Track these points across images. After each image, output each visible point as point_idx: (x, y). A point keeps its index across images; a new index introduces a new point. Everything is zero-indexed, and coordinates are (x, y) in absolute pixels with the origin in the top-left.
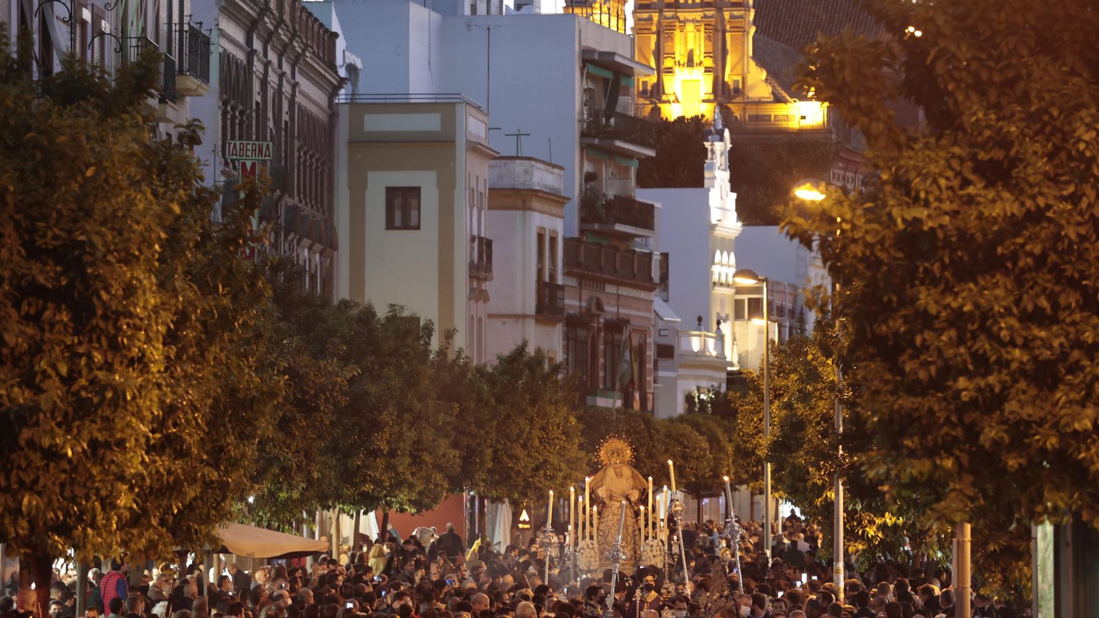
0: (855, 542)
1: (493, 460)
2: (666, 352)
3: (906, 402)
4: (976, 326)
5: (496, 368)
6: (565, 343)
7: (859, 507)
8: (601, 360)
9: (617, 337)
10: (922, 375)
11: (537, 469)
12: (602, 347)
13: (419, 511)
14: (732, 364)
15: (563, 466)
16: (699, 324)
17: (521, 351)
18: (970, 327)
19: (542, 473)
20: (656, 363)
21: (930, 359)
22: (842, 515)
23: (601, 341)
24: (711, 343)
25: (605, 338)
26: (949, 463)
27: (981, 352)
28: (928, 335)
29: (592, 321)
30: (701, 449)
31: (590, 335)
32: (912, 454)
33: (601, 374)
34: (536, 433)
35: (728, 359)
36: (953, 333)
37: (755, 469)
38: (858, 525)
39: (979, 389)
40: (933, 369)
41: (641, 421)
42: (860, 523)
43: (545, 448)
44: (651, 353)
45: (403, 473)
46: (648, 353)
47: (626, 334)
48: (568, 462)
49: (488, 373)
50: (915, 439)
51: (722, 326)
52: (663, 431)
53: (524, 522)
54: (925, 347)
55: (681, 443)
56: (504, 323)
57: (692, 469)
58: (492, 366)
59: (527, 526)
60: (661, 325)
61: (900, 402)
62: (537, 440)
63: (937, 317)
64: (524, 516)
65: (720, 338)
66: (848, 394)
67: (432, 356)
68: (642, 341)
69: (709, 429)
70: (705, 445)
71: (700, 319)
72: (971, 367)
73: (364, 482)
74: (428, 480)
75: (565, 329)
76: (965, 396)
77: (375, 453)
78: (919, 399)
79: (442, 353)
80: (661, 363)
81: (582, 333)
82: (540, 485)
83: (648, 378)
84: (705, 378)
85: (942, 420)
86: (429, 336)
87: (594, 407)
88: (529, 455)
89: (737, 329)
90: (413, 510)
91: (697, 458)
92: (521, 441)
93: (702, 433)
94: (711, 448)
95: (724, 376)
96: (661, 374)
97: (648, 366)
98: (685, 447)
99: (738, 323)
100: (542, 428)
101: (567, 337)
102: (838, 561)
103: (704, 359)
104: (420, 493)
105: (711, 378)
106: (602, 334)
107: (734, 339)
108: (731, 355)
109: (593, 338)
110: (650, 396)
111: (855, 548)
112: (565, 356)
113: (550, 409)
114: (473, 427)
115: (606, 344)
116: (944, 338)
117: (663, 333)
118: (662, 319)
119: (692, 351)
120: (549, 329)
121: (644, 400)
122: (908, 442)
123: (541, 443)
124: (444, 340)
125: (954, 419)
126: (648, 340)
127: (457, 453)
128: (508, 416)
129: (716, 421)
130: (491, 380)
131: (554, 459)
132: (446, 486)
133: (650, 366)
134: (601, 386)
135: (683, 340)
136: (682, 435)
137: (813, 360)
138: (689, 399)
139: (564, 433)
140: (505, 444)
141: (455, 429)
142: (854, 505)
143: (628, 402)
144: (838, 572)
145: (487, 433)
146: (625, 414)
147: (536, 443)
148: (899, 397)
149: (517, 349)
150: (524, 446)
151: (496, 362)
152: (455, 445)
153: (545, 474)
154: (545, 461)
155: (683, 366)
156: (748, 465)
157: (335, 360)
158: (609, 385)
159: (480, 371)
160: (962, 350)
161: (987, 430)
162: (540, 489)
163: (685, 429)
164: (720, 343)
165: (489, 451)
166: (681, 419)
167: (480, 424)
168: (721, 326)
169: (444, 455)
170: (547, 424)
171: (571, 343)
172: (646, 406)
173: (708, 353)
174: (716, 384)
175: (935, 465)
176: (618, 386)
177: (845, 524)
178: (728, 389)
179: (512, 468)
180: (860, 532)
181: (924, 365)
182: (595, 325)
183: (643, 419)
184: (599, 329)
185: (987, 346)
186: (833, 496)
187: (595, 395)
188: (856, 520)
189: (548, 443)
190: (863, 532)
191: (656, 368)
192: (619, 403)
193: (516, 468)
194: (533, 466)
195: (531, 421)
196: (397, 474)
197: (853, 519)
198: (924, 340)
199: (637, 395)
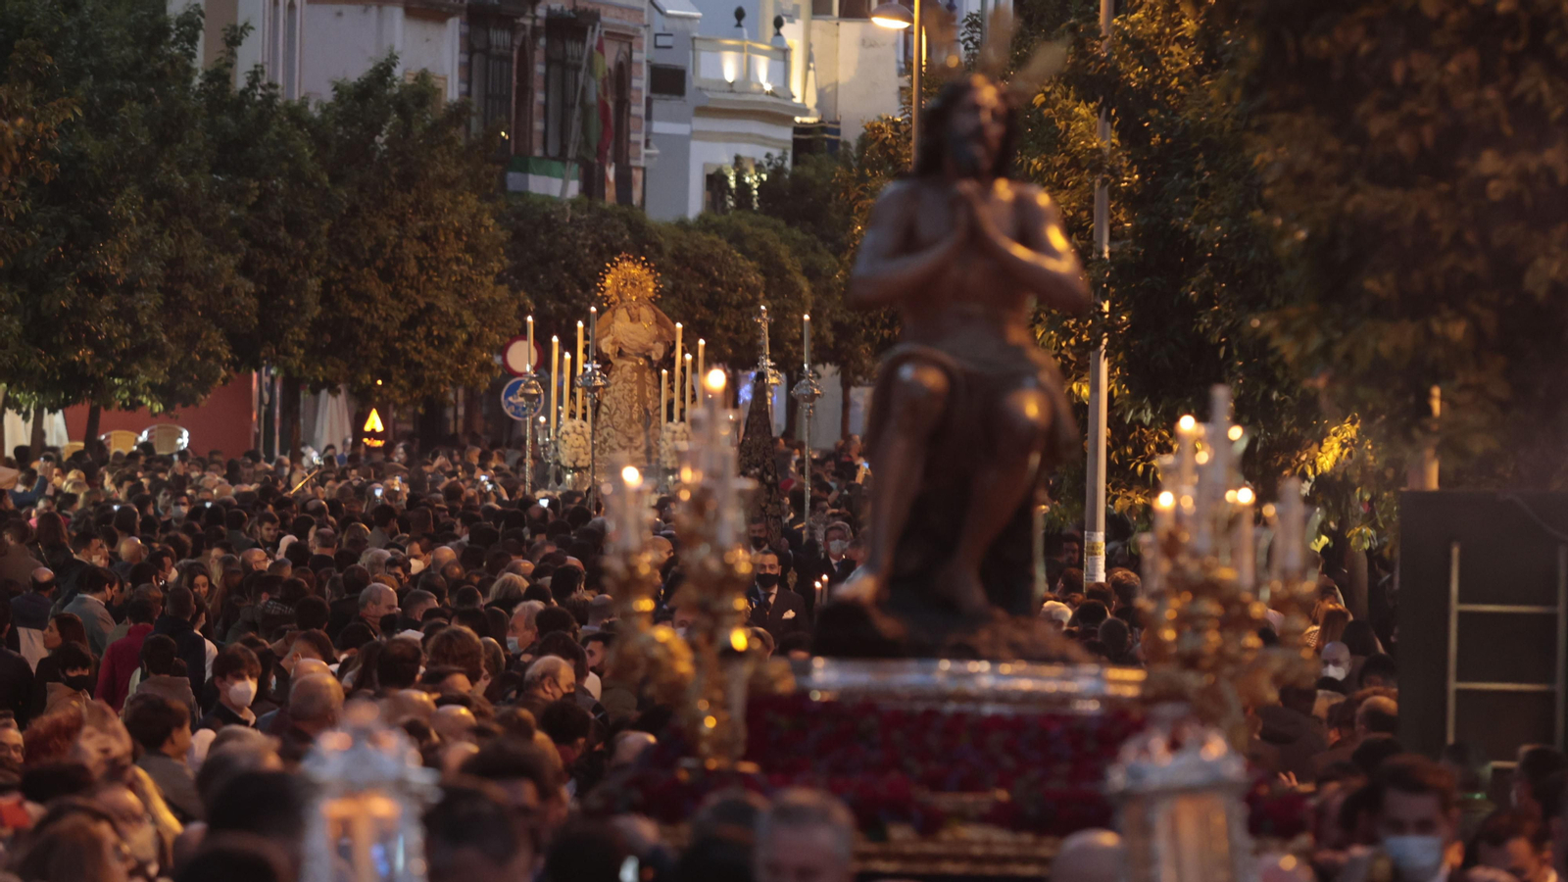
0: (1129, 489)
1: (321, 302)
2: (670, 81)
3: (1370, 200)
4: (1520, 45)
5: (326, 110)
6: (465, 58)
7: (1147, 417)
8: (540, 97)
9: (572, 48)
10: (1404, 143)
11: (411, 323)
12: (540, 69)
13: (168, 407)
14: (805, 112)
15: (466, 315)
16: (739, 25)
17: (383, 72)
18: (1508, 45)
19: (421, 330)
20: (649, 102)
21: (1423, 111)
22: (1104, 432)
23: (539, 56)
24: (762, 67)
25: (547, 50)
26: (1458, 330)
27: (1531, 98)
28: (1418, 60)
29: (522, 15)
30: (748, 288)
31: (517, 43)
32: (1379, 309)
33: (539, 126)
34: (412, 248)
35: (798, 100)
36: (1471, 57)
37: (886, 332)
38: (1136, 454)
39: (1524, 176)
40: (1428, 133)
41: (624, 227)
42: (1139, 450)
43: (430, 279)
44: (641, 82)
45: (150, 328)
46: (635, 83)
47: (592, 40)
48: (477, 308)
49: (312, 120)
50: (1389, 277)
51: (787, 30)
52: (668, 248)
53: (373, 434)
54: (1412, 87)
55: (706, 275)
56: (339, 14)
57: (726, 329)
58: (319, 104)
59: (379, 443)
60: (659, 24)
61: (1358, 198)
62: (413, 262)
63: (1438, 23)
64: (374, 422)
65: (783, 54)
66: (1130, 179)
67: (197, 81)
68: (622, 58)
69: (763, 246)
70: (755, 279)
71: (740, 14)
72: (1508, 130)
73: (76, 344)
74: (190, 340)
75: (465, 29)
76: (1496, 190)
77: (97, 284)
78: (1397, 195)
79: (219, 76)
80: (660, 105)
81: (499, 38)
82: (416, 358)
83: (633, 137)
84: (749, 138)
85: (1445, 239)
86: (193, 40)
87: (523, 194)
88: (396, 294)
89: (816, 36)
90: (158, 407)
91: (738, 307)
92: (380, 263)
93: (749, 255)
94: (768, 285)
95: (786, 134)
96: (659, 127)
97: (634, 110)
98: (715, 282)
99: (819, 24)
100: (424, 238)
101: (469, 47)
102: (1094, 528)
103: (748, 97)
104: (173, 371)
105: (763, 140)
106: (542, 41)
107: (809, 58)
108: (802, 90)
109: (522, 51)
110: (637, 175)
111: (1127, 503)
112: (464, 87)
113: (440, 197)
114: (282, 233)
115: (549, 62)
116: (1453, 67)
117: (661, 41)
118: (661, 12)
119: (723, 82)
120: (430, 30)
121: (624, 181)
122: (1371, 284)
123: (421, 268)
124: (223, 46)
125: (1470, 237)
126: (636, 56)
127: (250, 286)
128: (354, 210)
129: (775, 228)
130: (318, 134)
131: (447, 303)
132: (226, 355)
133: (638, 109)
134: (538, 152)
135: (705, 57)
136: (709, 257)
137: (1044, 105)
138: (715, 182)
139: (470, 249)
140: (346, 269)
141: (246, 234)
142: (1138, 412)
143: (592, 184)
144: (1093, 552)
145: (311, 246)
146: (589, 210)
147: (412, 268)
148: (1354, 190)
149: (376, 70)
150: (386, 275)
151: (328, 96)
152: (245, 269)
153: (429, 333)
154: (430, 308)
155: (703, 111)
156: (873, 324)
157: (29, 85)
158: (553, 150)
159: (296, 114)
160: (1491, 94)
161: (1541, 262)
162: (419, 365)
163: (713, 243)
164: (780, 64)
165: (314, 283)
166: (704, 223)
167: (295, 225)
168: (783, 31)
169: (228, 291)
170: (435, 228)
171: (476, 58)
172: (629, 198)
173: (755, 87)
174: (776, 153)
175: (1429, 335)
176: (571, 153)
177: (1109, 451)
178: (795, 162)
179: (360, 321)
180: (1140, 468)
181: (1412, 122)
182: (528, 22)
183: (629, 221)
184: (535, 30)
185: (1545, 87)
186: (1086, 391)
187: (525, 169)
188: (1132, 443)
189: (436, 269)
190: (1147, 469)
191: (649, 117)
192: (574, 189)
193: (368, 320)
194: (403, 316)
195: (402, 222)
196: (137, 328)
197: (1125, 442)
198: (1410, 72)
199: (611, 173)
